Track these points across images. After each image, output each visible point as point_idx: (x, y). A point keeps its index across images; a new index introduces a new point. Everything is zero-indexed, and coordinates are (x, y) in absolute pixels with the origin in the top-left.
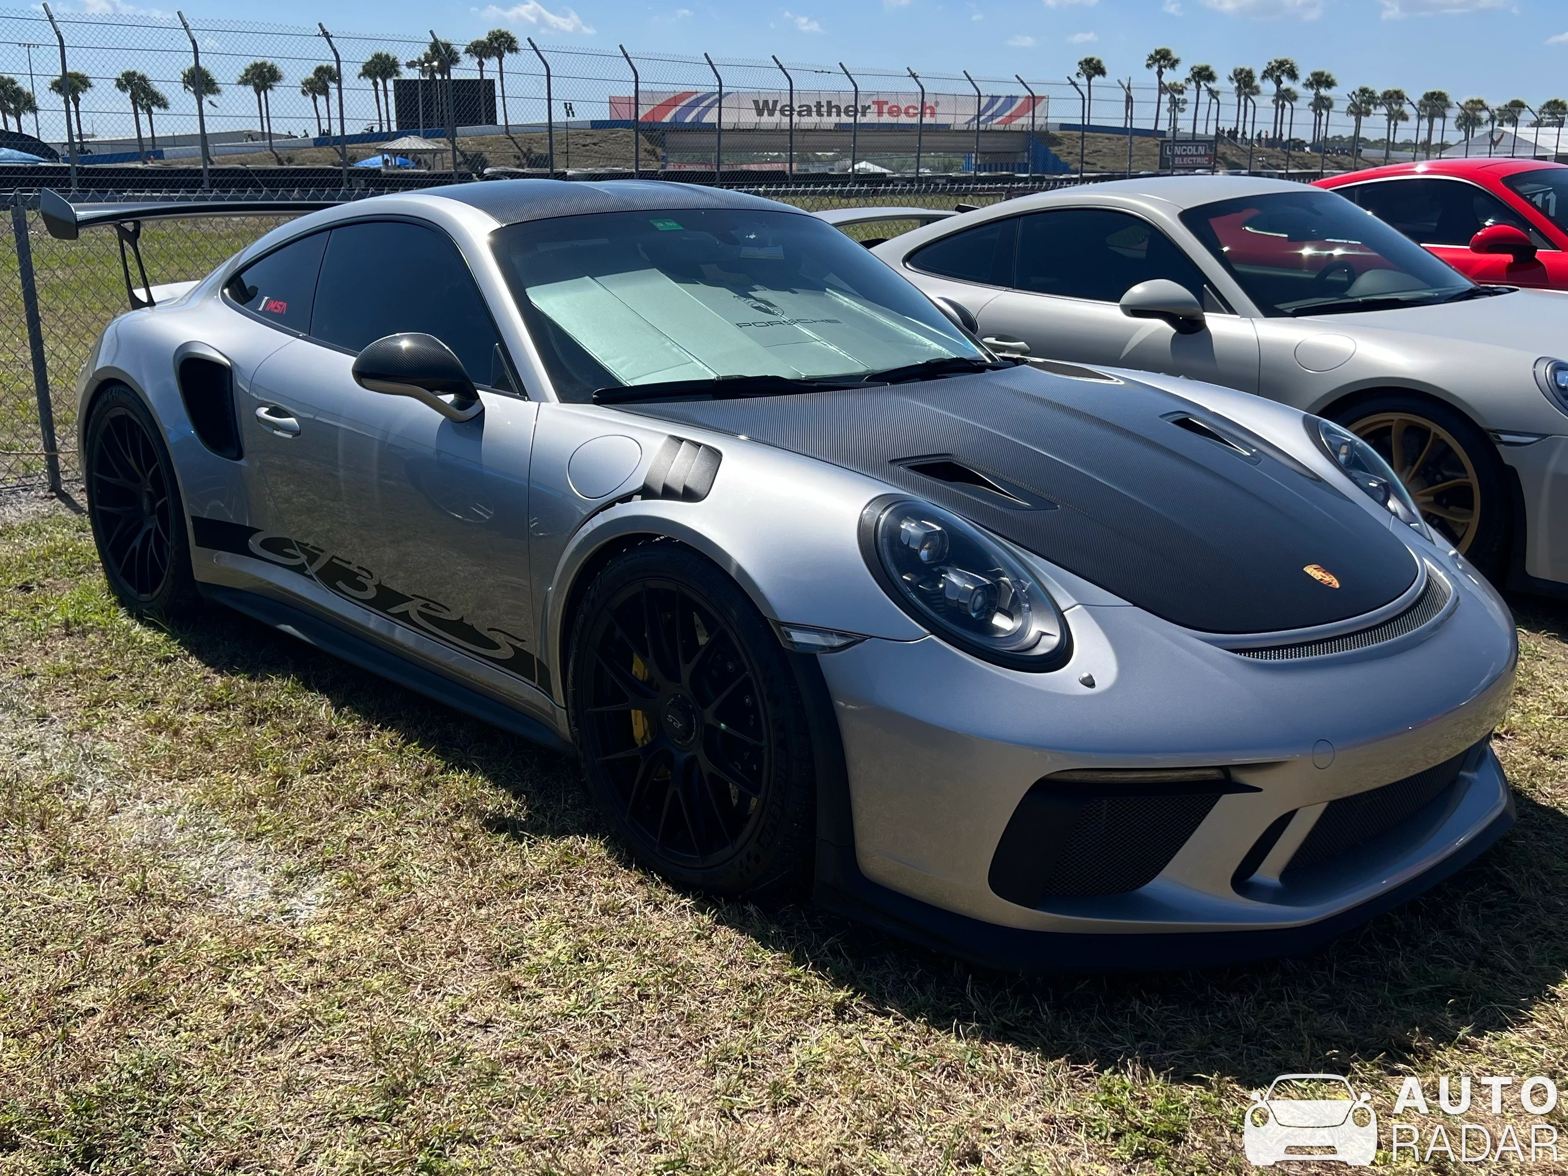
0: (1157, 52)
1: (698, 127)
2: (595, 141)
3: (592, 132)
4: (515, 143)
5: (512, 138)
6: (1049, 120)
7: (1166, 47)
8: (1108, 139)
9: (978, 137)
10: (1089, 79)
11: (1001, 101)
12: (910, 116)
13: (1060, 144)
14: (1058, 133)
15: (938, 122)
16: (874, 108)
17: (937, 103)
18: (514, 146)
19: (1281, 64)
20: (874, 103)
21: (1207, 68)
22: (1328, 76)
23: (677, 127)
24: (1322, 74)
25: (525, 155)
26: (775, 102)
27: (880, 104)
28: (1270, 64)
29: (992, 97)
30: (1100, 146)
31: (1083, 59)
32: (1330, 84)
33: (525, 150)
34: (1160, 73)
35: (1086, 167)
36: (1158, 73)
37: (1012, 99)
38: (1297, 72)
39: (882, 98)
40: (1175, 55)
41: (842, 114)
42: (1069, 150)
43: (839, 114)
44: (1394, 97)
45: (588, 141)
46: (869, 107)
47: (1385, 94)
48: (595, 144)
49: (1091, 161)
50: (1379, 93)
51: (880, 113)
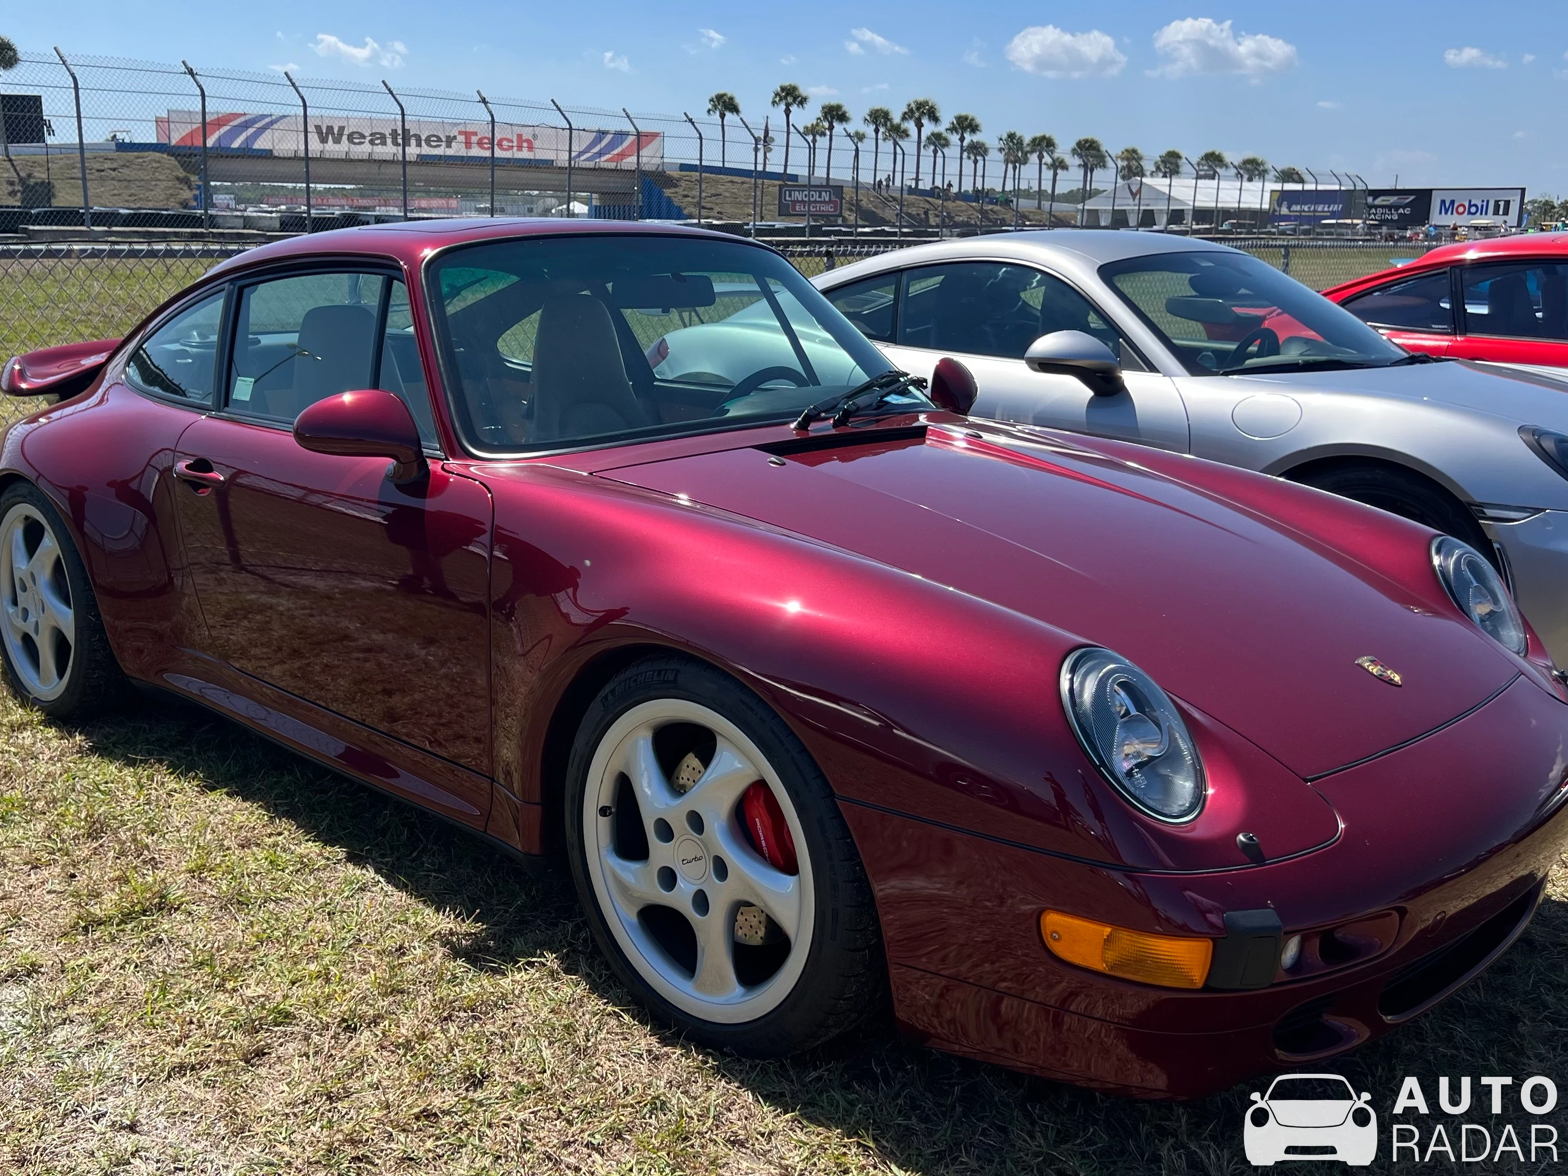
0: (783, 89)
1: (248, 153)
2: (115, 165)
3: (116, 155)
4: (13, 165)
5: (10, 160)
6: (666, 160)
7: (793, 84)
8: (731, 182)
9: (570, 174)
10: (722, 116)
11: (609, 137)
12: (504, 150)
13: (676, 186)
14: (676, 174)
15: (538, 157)
16: (461, 138)
17: (535, 136)
18: (12, 170)
19: (920, 105)
20: (460, 133)
21: (839, 107)
22: (973, 120)
23: (223, 153)
24: (966, 118)
25: (21, 179)
26: (342, 129)
27: (468, 135)
28: (909, 105)
29: (599, 131)
30: (721, 189)
31: (713, 95)
32: (974, 128)
33: (23, 174)
34: (788, 112)
35: (704, 212)
36: (785, 111)
37: (621, 135)
38: (938, 115)
39: (470, 129)
40: (803, 91)
41: (423, 143)
42: (686, 193)
43: (419, 145)
44: (1044, 144)
45: (106, 166)
46: (455, 137)
47: (1034, 140)
48: (114, 170)
49: (708, 205)
50: (1027, 140)
51: (468, 144)
